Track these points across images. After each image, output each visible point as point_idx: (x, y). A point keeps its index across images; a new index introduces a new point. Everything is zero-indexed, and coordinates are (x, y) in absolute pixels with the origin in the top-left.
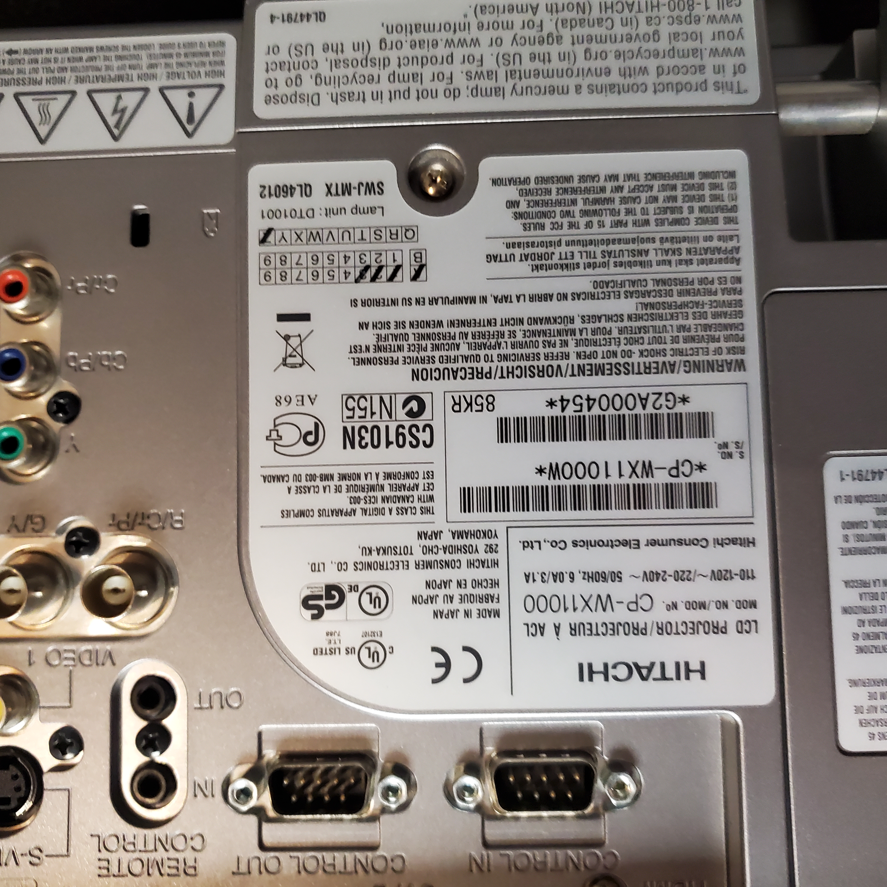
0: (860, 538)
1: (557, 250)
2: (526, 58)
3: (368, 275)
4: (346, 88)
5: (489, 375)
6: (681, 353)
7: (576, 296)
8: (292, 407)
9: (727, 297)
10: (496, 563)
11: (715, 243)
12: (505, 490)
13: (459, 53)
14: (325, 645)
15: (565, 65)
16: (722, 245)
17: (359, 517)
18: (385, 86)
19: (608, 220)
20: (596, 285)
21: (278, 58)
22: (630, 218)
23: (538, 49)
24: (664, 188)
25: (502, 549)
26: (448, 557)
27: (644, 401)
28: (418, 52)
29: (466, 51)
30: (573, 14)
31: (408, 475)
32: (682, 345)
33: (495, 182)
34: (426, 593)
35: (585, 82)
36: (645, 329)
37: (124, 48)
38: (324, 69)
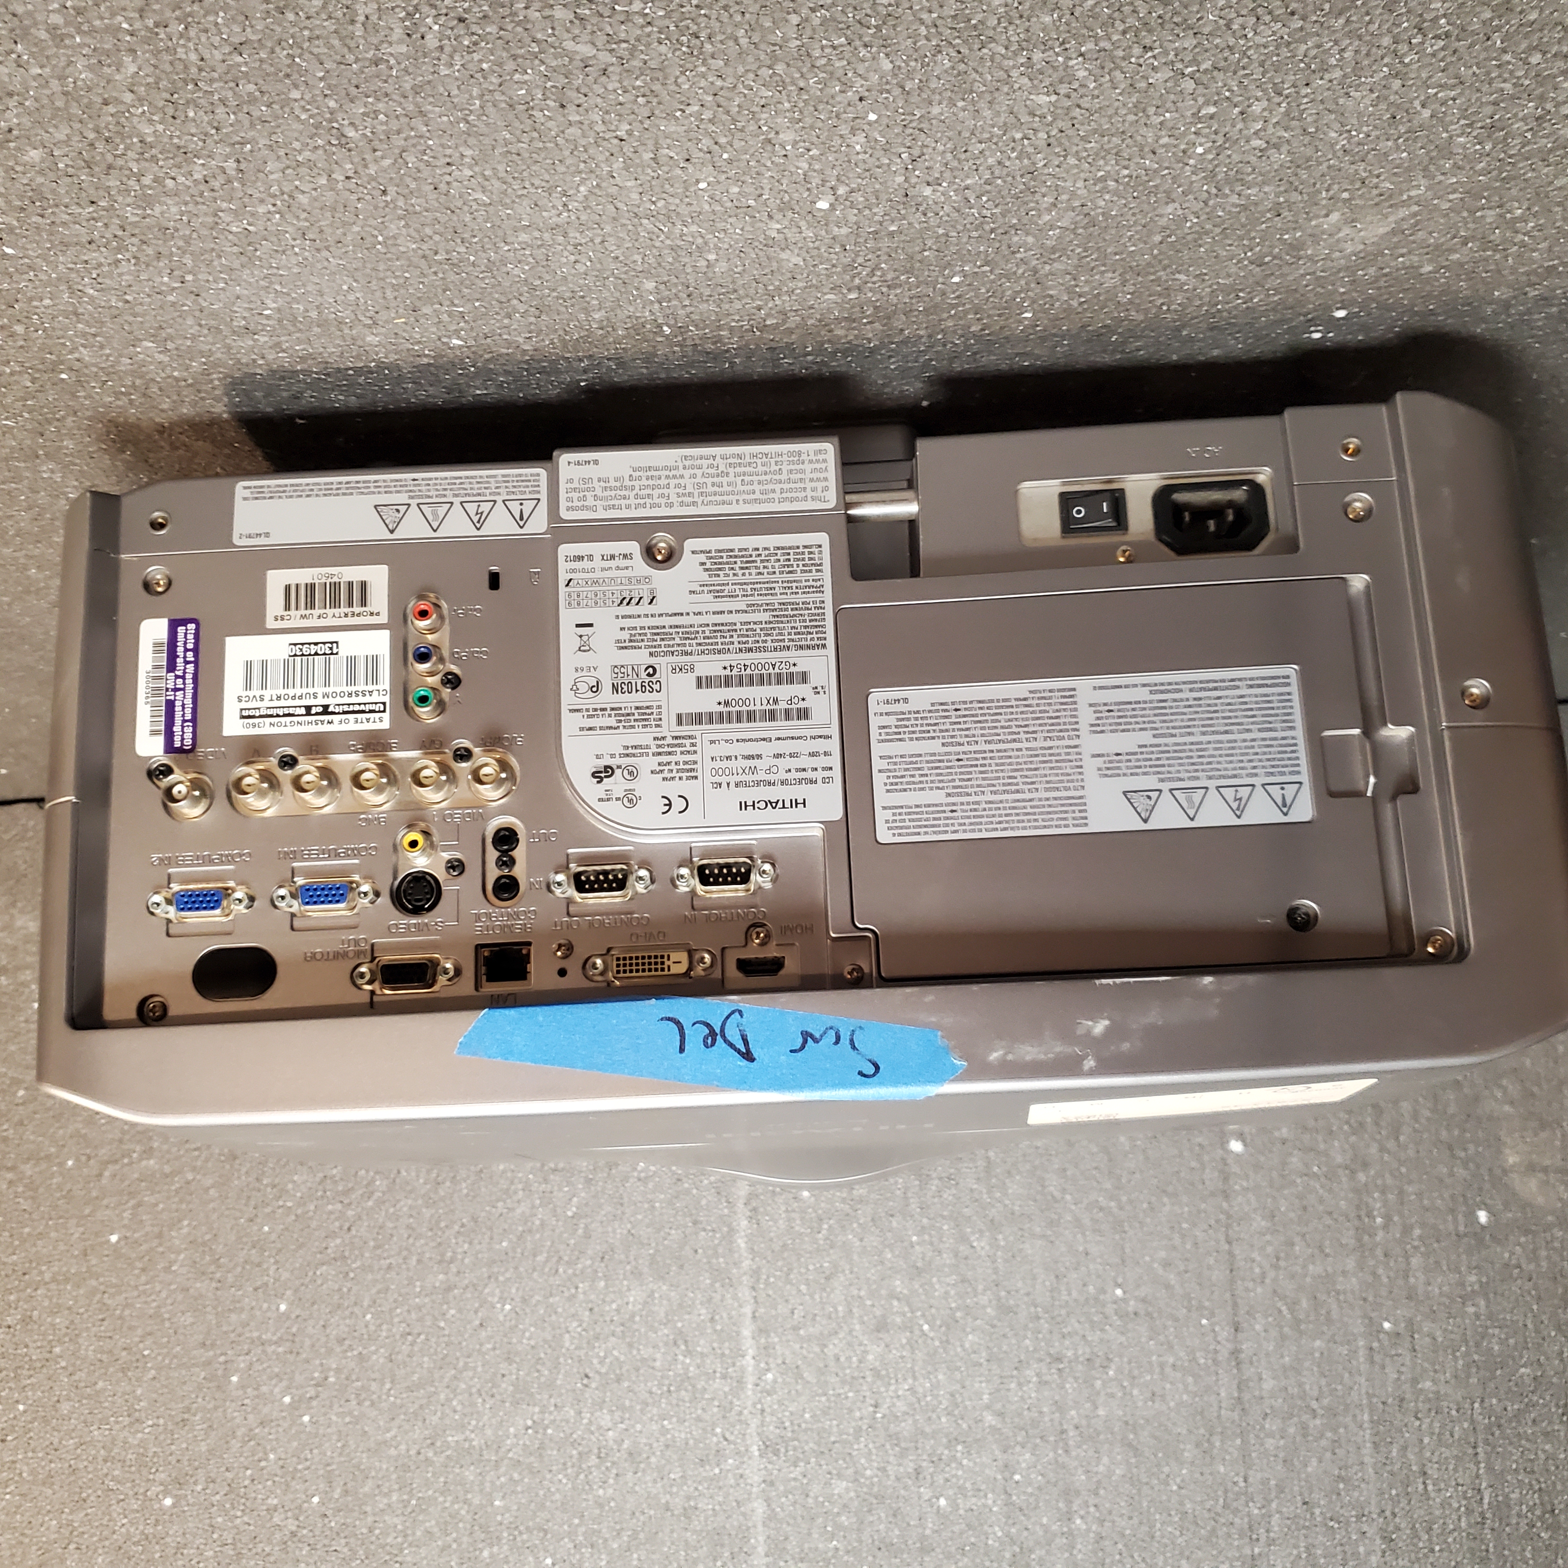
0: (887, 734)
1: (727, 588)
2: (709, 485)
3: (625, 602)
4: (612, 502)
5: (691, 654)
6: (793, 640)
7: (738, 611)
8: (584, 673)
9: (817, 611)
10: (695, 752)
11: (811, 583)
12: (700, 714)
13: (673, 482)
14: (605, 797)
15: (730, 489)
16: (814, 584)
17: (621, 730)
18: (632, 501)
19: (754, 571)
20: (748, 606)
21: (573, 486)
22: (766, 571)
23: (715, 480)
24: (784, 554)
25: (699, 744)
26: (670, 750)
27: (774, 666)
28: (651, 482)
29: (677, 481)
30: (735, 460)
31: (648, 708)
32: (793, 637)
33: (693, 552)
34: (658, 768)
35: (741, 498)
36: (774, 629)
37: (481, 477)
38: (599, 492)
